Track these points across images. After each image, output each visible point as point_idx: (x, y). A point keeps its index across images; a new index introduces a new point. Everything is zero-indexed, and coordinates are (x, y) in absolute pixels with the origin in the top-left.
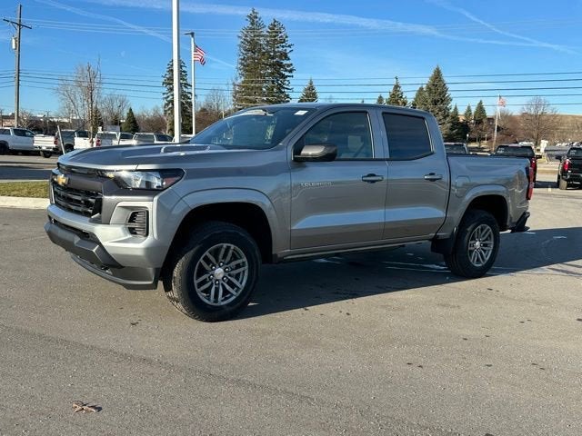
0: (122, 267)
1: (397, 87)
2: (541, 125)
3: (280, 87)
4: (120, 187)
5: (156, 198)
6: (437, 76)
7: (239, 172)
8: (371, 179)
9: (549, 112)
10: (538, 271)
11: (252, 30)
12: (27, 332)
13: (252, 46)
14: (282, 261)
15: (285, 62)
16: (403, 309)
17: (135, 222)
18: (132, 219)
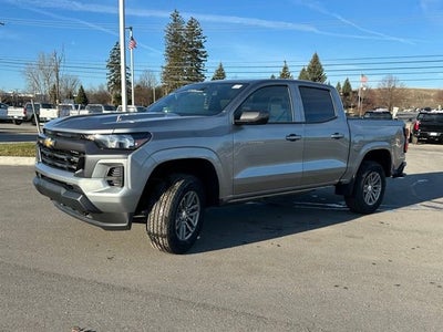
0: (101, 212)
1: (285, 68)
2: (393, 96)
3: (198, 69)
4: (100, 147)
5: (130, 156)
6: (316, 59)
7: (195, 134)
8: (292, 138)
9: (398, 86)
10: (413, 207)
11: (175, 26)
12: (23, 268)
13: (175, 38)
14: (227, 204)
15: (200, 50)
16: (320, 241)
17: (113, 176)
18: (110, 174)
